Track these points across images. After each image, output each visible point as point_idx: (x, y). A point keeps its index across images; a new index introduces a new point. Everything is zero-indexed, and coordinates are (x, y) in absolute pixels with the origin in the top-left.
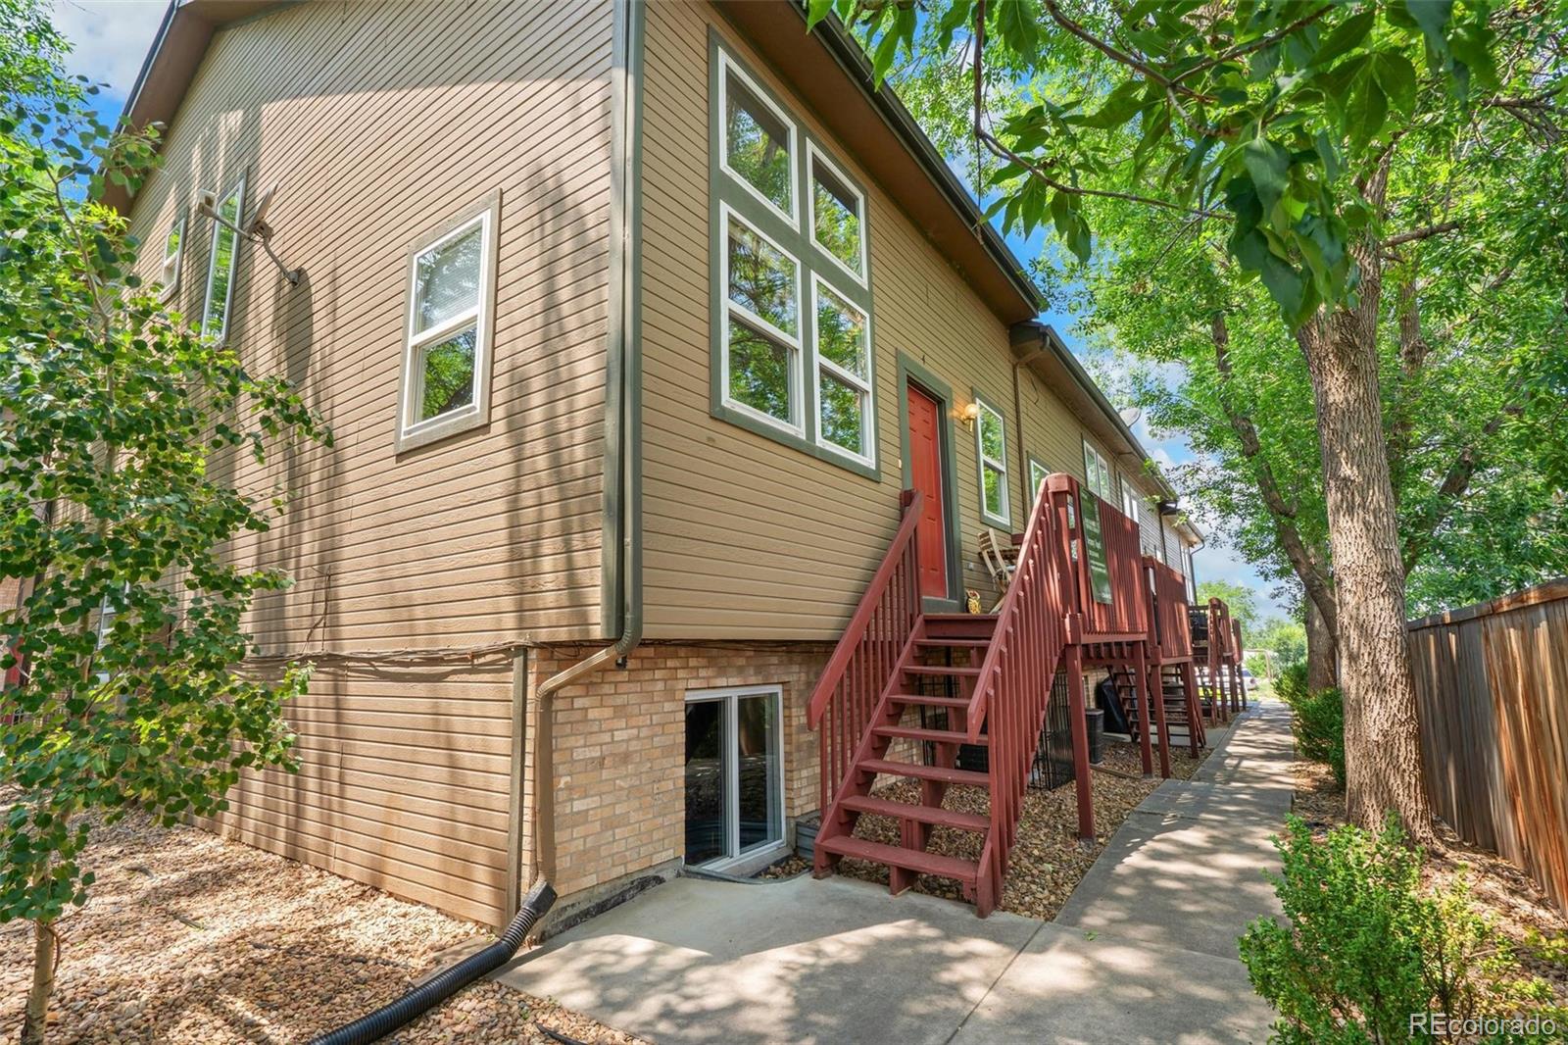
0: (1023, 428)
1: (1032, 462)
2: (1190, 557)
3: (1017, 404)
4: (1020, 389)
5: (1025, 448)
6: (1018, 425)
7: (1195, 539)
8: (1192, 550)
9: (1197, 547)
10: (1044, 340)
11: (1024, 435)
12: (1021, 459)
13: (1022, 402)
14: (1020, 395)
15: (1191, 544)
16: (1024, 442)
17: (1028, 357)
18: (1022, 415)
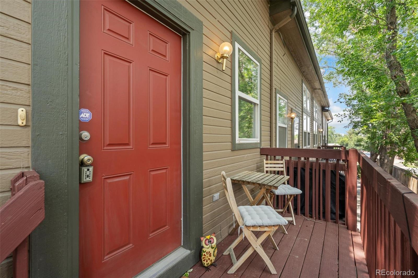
0: (274, 73)
1: (278, 95)
2: (327, 124)
3: (271, 57)
4: (274, 47)
5: (274, 86)
6: (271, 71)
7: (330, 118)
8: (328, 122)
9: (330, 121)
10: (293, 10)
11: (274, 78)
12: (271, 94)
13: (274, 56)
14: (274, 52)
15: (328, 120)
16: (274, 82)
17: (281, 24)
18: (274, 65)
